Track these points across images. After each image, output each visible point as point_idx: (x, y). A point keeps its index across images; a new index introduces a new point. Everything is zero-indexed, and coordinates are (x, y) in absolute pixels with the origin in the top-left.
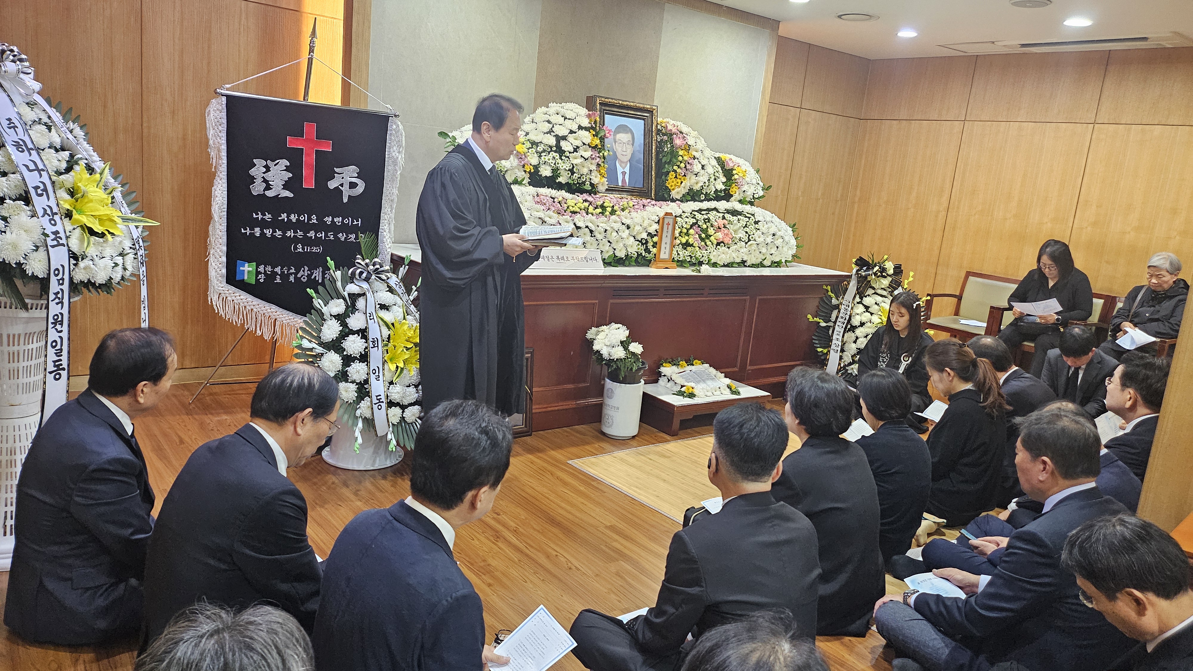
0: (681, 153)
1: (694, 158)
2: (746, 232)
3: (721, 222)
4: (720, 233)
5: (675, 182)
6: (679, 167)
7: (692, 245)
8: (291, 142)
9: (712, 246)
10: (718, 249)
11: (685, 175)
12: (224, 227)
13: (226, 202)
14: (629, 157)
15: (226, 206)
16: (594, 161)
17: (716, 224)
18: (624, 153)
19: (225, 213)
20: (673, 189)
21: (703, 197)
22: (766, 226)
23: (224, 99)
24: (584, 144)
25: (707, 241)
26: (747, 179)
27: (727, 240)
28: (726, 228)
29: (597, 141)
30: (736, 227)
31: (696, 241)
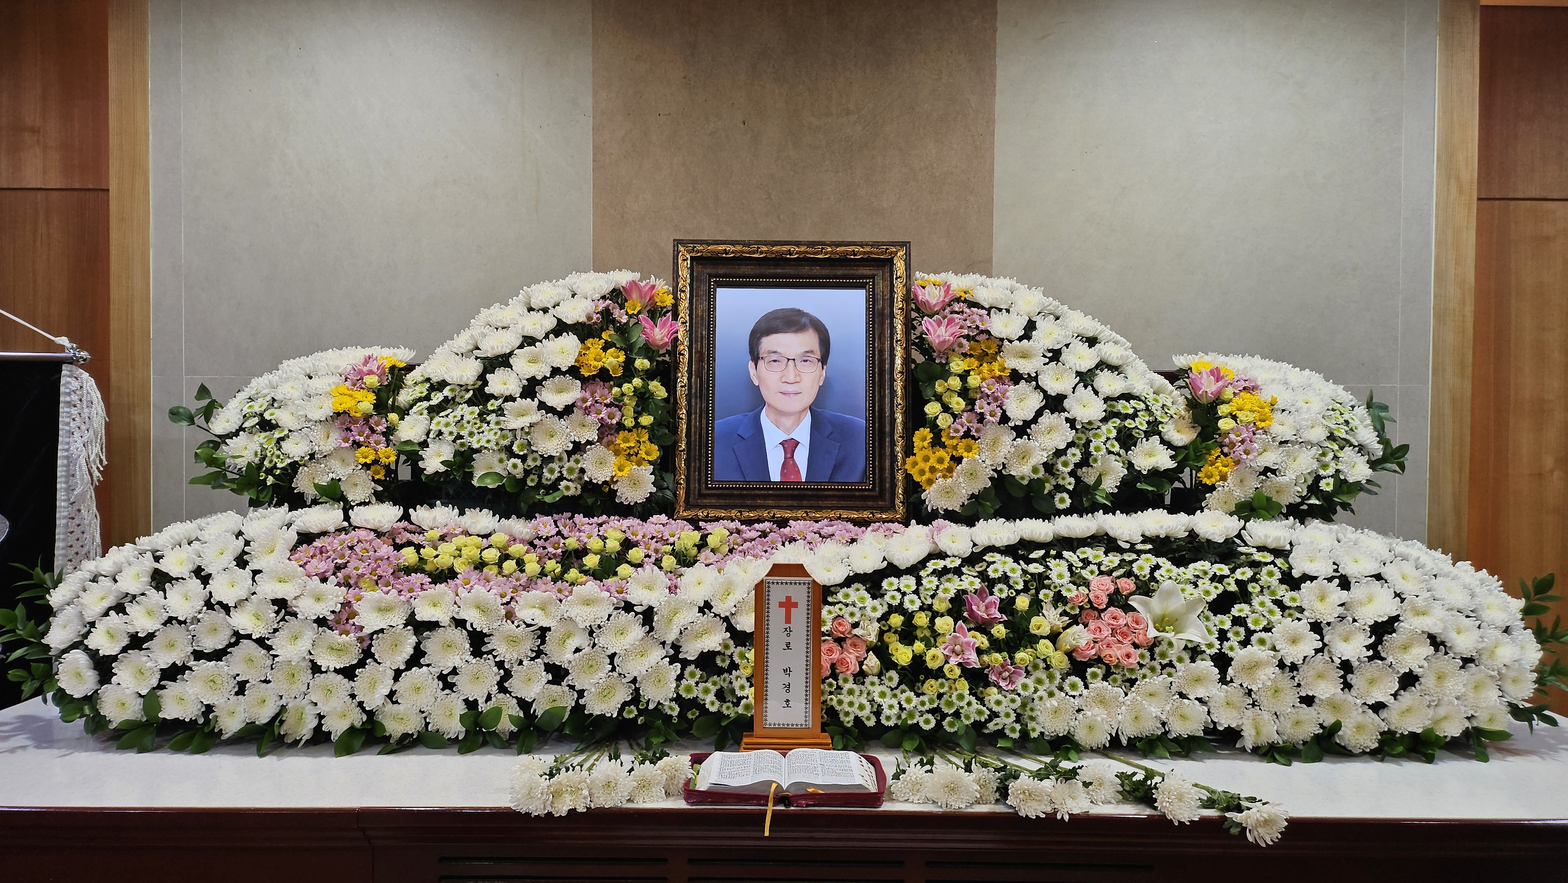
0: (957, 365)
1: (1016, 377)
2: (1238, 621)
3: (1101, 587)
4: (1089, 627)
5: (932, 462)
6: (946, 409)
7: (938, 674)
9: (1043, 675)
10: (1073, 686)
11: (967, 435)
14: (809, 396)
16: (592, 418)
17: (1071, 592)
18: (790, 388)
20: (930, 482)
21: (1063, 501)
22: (1337, 595)
24: (556, 371)
25: (1022, 655)
26: (1281, 427)
27: (1116, 653)
28: (1128, 608)
29: (613, 360)
30: (1175, 605)
31: (953, 661)
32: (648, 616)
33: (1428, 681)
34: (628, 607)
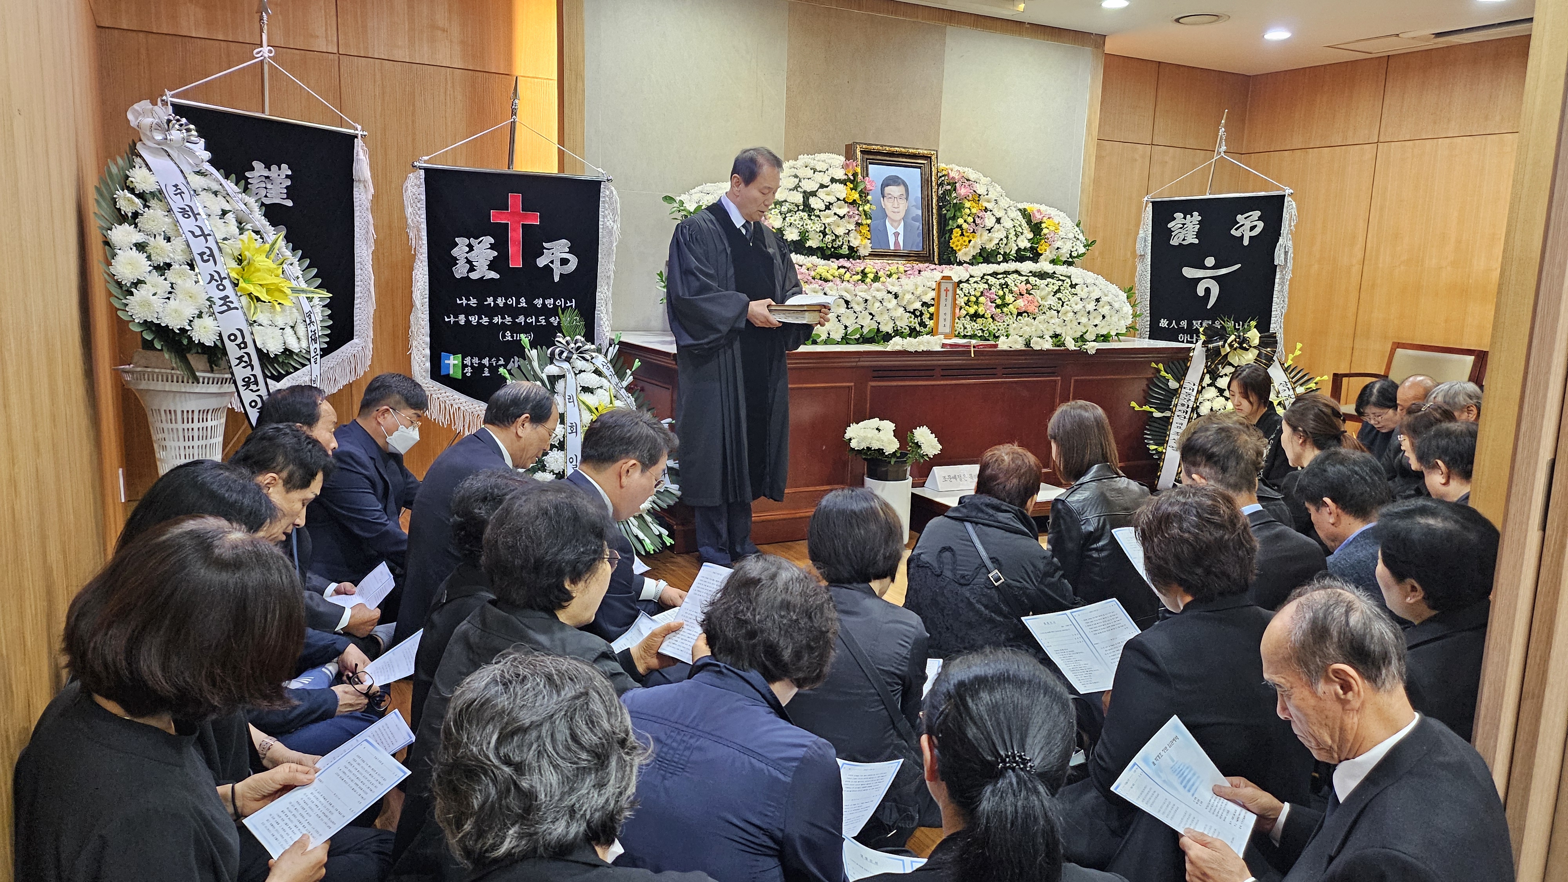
0: (967, 204)
1: (986, 210)
2: (1060, 299)
3: (1023, 287)
4: (1020, 300)
5: (961, 241)
6: (965, 221)
7: (983, 316)
8: (496, 218)
9: (1011, 317)
10: (1020, 320)
11: (974, 232)
12: (426, 317)
13: (427, 287)
14: (902, 214)
15: (427, 292)
16: (852, 220)
17: (1015, 289)
18: (896, 210)
19: (427, 300)
20: (959, 250)
21: (1000, 258)
22: (1086, 289)
23: (422, 172)
24: (838, 199)
25: (1005, 309)
26: (1062, 233)
27: (1031, 309)
28: (1030, 294)
29: (856, 196)
30: (1043, 293)
31: (988, 312)
32: (896, 296)
33: (1108, 318)
34: (889, 292)
